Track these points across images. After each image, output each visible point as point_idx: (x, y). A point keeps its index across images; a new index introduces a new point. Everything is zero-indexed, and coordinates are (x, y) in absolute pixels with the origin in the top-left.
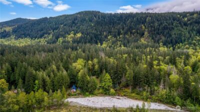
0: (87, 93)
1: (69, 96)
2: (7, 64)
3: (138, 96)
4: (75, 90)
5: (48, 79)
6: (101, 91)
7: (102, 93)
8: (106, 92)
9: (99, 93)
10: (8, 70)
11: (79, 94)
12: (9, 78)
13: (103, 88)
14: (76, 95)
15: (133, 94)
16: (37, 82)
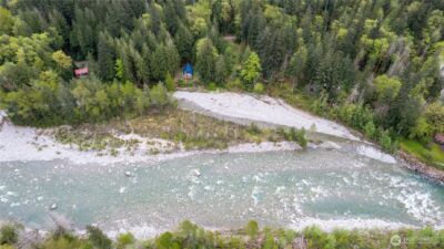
0: (212, 84)
1: (180, 86)
2: (55, 11)
3: (304, 103)
4: (189, 75)
5: (137, 56)
6: (238, 81)
7: (239, 87)
8: (246, 86)
9: (234, 86)
10: (60, 23)
11: (197, 84)
12: (68, 40)
13: (242, 79)
14: (191, 85)
15: (297, 97)
16: (119, 62)
